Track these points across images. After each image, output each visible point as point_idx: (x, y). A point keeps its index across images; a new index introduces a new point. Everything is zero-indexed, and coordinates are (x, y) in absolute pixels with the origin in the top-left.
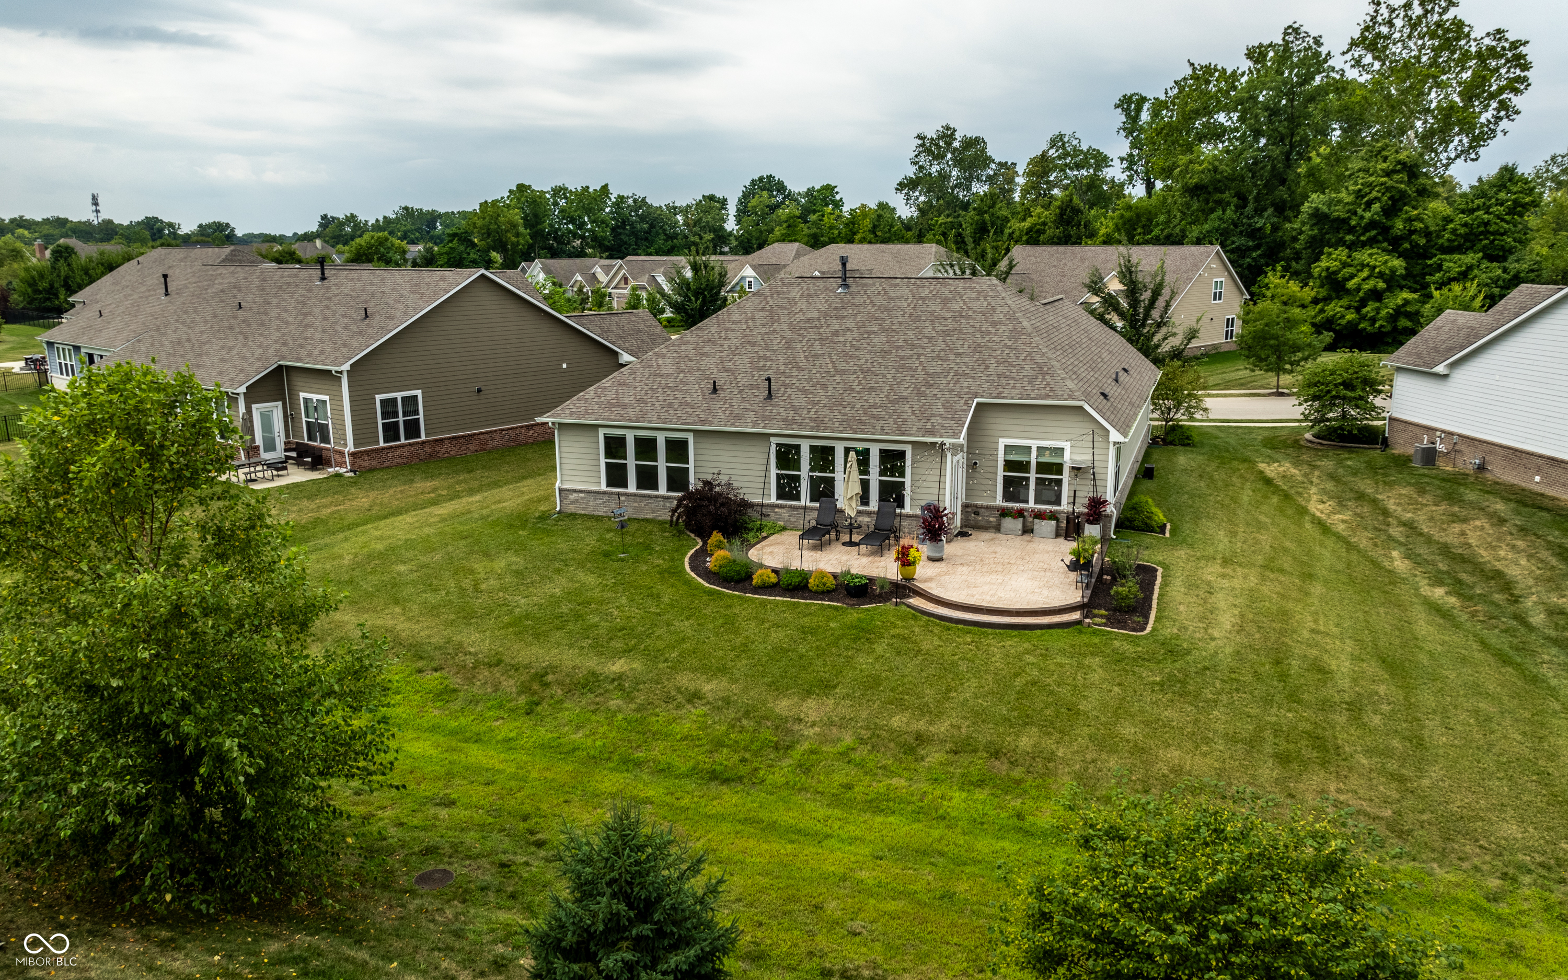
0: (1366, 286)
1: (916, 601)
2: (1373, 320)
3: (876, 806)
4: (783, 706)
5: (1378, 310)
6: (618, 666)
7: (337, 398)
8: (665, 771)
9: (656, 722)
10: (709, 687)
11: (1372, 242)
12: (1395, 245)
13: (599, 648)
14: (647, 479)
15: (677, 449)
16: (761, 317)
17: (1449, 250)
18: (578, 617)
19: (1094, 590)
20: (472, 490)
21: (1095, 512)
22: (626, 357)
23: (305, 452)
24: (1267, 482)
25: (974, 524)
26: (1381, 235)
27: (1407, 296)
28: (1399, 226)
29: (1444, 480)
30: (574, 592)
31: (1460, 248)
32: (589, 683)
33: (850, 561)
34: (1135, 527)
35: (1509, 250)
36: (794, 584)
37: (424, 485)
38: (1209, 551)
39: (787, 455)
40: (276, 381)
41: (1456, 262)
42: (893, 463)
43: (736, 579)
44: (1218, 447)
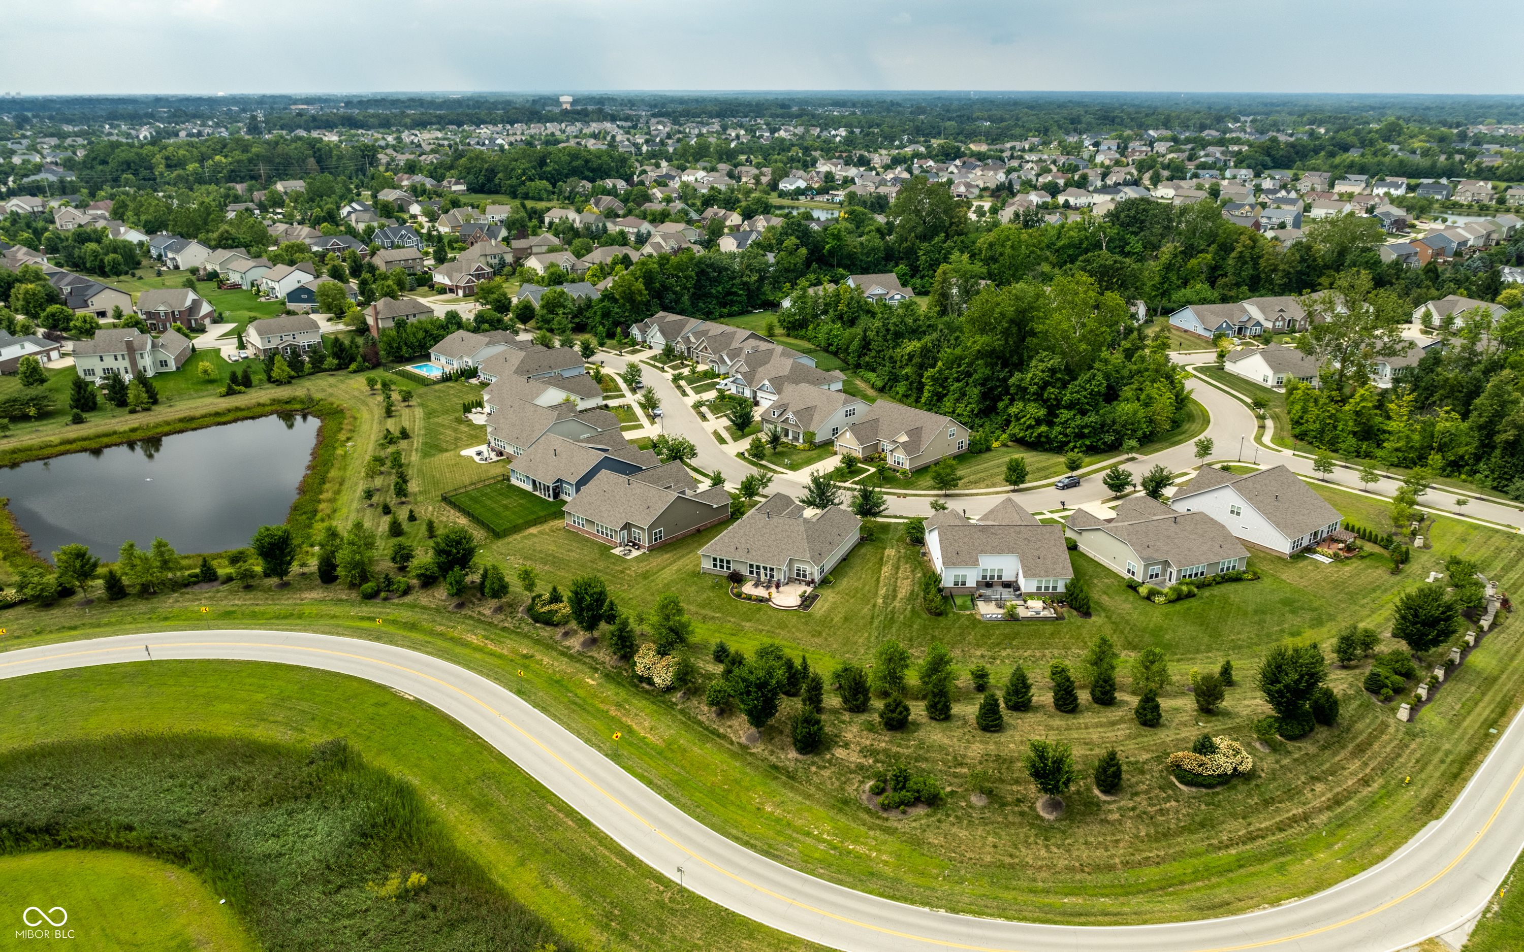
0: (1028, 423)
1: (771, 603)
2: (1031, 437)
4: (743, 624)
5: (1032, 433)
6: (717, 615)
7: (643, 532)
10: (732, 620)
11: (1035, 400)
12: (1044, 403)
13: (714, 611)
14: (722, 567)
15: (728, 562)
16: (748, 525)
17: (1065, 407)
18: (710, 603)
19: (803, 602)
20: (679, 558)
21: (813, 581)
22: (715, 506)
23: (634, 544)
24: (882, 558)
25: (790, 581)
26: (1039, 397)
27: (1043, 428)
28: (1045, 395)
29: (920, 563)
30: (709, 598)
31: (1070, 406)
32: (713, 618)
33: (761, 592)
34: (825, 582)
35: (1088, 411)
36: (749, 598)
37: (667, 556)
38: (837, 590)
39: (751, 566)
40: (627, 526)
41: (1065, 414)
42: (772, 570)
43: (739, 595)
44: (882, 541)
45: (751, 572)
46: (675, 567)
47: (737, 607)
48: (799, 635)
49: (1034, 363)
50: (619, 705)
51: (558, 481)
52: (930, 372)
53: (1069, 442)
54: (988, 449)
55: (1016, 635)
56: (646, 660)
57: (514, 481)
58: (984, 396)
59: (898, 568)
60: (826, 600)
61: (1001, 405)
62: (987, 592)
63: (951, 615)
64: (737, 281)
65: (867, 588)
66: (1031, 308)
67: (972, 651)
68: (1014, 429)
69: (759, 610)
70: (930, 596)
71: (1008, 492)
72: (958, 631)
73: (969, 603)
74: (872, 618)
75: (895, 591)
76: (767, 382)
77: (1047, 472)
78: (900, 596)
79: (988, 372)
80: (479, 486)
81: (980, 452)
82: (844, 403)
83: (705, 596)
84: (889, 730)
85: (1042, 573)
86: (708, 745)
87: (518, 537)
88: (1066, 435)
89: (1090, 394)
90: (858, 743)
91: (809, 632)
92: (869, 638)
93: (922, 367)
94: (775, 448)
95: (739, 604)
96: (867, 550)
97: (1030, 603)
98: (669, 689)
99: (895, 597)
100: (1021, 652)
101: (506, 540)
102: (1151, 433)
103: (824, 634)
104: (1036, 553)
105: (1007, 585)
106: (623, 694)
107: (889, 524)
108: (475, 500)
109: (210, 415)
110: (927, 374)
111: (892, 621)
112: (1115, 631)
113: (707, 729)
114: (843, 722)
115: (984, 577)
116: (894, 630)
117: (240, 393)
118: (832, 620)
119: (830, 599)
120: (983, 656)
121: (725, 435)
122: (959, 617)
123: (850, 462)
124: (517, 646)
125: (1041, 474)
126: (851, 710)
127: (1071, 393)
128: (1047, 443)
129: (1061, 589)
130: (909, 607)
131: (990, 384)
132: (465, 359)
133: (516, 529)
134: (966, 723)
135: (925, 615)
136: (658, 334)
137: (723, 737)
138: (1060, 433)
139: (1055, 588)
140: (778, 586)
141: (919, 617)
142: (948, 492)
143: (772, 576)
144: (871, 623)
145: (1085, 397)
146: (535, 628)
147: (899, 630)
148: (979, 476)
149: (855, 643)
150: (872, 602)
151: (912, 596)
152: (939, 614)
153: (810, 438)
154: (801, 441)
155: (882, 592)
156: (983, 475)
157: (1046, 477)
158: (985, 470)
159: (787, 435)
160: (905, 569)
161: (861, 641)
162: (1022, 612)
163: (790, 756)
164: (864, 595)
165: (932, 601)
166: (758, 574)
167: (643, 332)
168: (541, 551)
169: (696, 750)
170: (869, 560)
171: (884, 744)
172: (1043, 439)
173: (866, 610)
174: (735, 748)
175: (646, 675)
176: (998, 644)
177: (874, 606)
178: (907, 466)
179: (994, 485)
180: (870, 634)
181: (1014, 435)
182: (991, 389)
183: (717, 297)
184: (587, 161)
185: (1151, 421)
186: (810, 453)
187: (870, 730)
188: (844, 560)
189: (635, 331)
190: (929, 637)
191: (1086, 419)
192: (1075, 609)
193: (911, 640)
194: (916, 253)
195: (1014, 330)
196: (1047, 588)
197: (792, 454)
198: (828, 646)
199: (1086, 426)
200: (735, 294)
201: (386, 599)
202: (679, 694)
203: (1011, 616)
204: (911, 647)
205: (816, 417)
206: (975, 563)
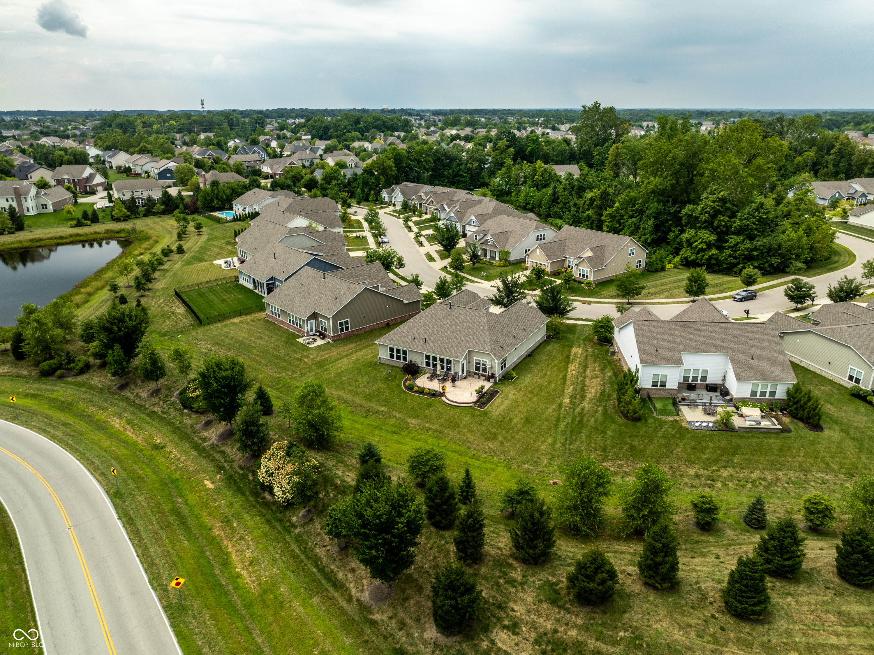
0: (699, 247)
1: (443, 398)
2: (701, 260)
3: (417, 440)
4: (409, 420)
5: (703, 256)
6: (383, 409)
7: (329, 322)
8: (387, 431)
9: (387, 421)
10: (398, 415)
11: (705, 228)
12: (714, 230)
13: (380, 405)
14: (398, 358)
15: (405, 353)
16: (429, 316)
17: (734, 233)
18: (378, 396)
19: (480, 398)
20: (361, 349)
21: (493, 376)
22: (405, 302)
23: (321, 334)
24: (568, 357)
25: (469, 375)
26: (709, 225)
27: (714, 251)
28: (716, 222)
29: (609, 362)
30: (378, 389)
31: (738, 233)
32: (377, 412)
33: (435, 386)
34: (506, 378)
35: (756, 236)
36: (421, 391)
37: (349, 346)
38: (519, 387)
39: (428, 357)
40: (314, 316)
41: (734, 239)
42: (449, 362)
43: (411, 388)
44: (568, 340)
45: (428, 364)
46: (354, 357)
47: (406, 401)
48: (470, 437)
49: (705, 195)
50: (227, 521)
51: (272, 278)
52: (610, 211)
53: (738, 263)
54: (663, 269)
55: (735, 451)
56: (270, 464)
57: (242, 282)
58: (657, 228)
59: (585, 367)
60: (506, 397)
61: (672, 235)
62: (692, 395)
63: (651, 420)
64: (463, 167)
65: (553, 385)
66: (700, 151)
67: (683, 468)
68: (686, 253)
69: (429, 405)
70: (627, 398)
71: (688, 302)
72: (662, 441)
73: (670, 407)
74: (558, 420)
75: (583, 390)
76: (473, 218)
77: (721, 288)
78: (589, 396)
79: (660, 207)
80: (212, 284)
81: (656, 271)
82: (536, 229)
83: (374, 388)
84: (582, 604)
85: (758, 376)
86: (316, 600)
87: (219, 325)
88: (735, 258)
89: (759, 221)
90: (533, 626)
91: (483, 434)
92: (553, 445)
93: (602, 208)
94: (474, 264)
95: (409, 398)
96: (553, 347)
97: (745, 410)
98: (289, 505)
99: (583, 397)
100: (746, 472)
101: (208, 327)
102: (812, 258)
103: (500, 438)
104: (749, 353)
105: (712, 388)
106: (238, 502)
107: (575, 325)
108: (201, 295)
109: (55, 238)
110: (606, 213)
111: (581, 424)
112: (861, 450)
113: (322, 570)
114: (512, 582)
115: (686, 378)
116: (583, 436)
117: (86, 225)
118: (511, 420)
119: (511, 396)
120: (697, 476)
121: (435, 256)
122: (662, 424)
123: (539, 273)
124: (153, 433)
125: (716, 289)
126: (525, 561)
127: (741, 220)
128: (717, 265)
129: (781, 394)
130: (600, 409)
131: (662, 218)
132: (255, 207)
133: (222, 317)
134: (704, 597)
135: (621, 420)
136: (400, 194)
137: (339, 586)
138: (730, 256)
139: (773, 394)
140: (454, 380)
141: (613, 421)
142: (631, 301)
143: (449, 369)
144: (557, 426)
145: (754, 224)
146: (182, 414)
147: (589, 436)
148: (658, 289)
149: (537, 450)
150: (558, 401)
151: (603, 397)
152: (638, 419)
153: (505, 255)
154: (497, 259)
155: (569, 390)
156: (661, 288)
157: (722, 292)
158: (663, 284)
159: (485, 255)
160: (593, 368)
161: (543, 447)
162: (737, 422)
163: (427, 635)
164: (549, 394)
165: (629, 403)
166: (435, 366)
167: (390, 194)
168: (232, 338)
169: (297, 607)
170: (555, 357)
171: (573, 633)
172: (713, 261)
173: (551, 410)
174: (351, 609)
175: (267, 482)
176: (716, 461)
177: (560, 406)
178: (591, 278)
179: (673, 296)
180: (555, 440)
181: (686, 258)
182: (662, 223)
183: (448, 178)
184: (384, 122)
185: (811, 248)
186: (504, 269)
187: (553, 602)
188: (529, 356)
189: (384, 194)
190: (626, 447)
191: (755, 243)
192: (802, 420)
193: (604, 450)
194: (592, 154)
195: (685, 172)
196: (763, 393)
197: (489, 269)
198: (504, 452)
199: (755, 249)
200: (461, 175)
201: (61, 377)
202: (302, 512)
203: (726, 424)
204: (605, 458)
205: (511, 240)
206: (679, 362)
